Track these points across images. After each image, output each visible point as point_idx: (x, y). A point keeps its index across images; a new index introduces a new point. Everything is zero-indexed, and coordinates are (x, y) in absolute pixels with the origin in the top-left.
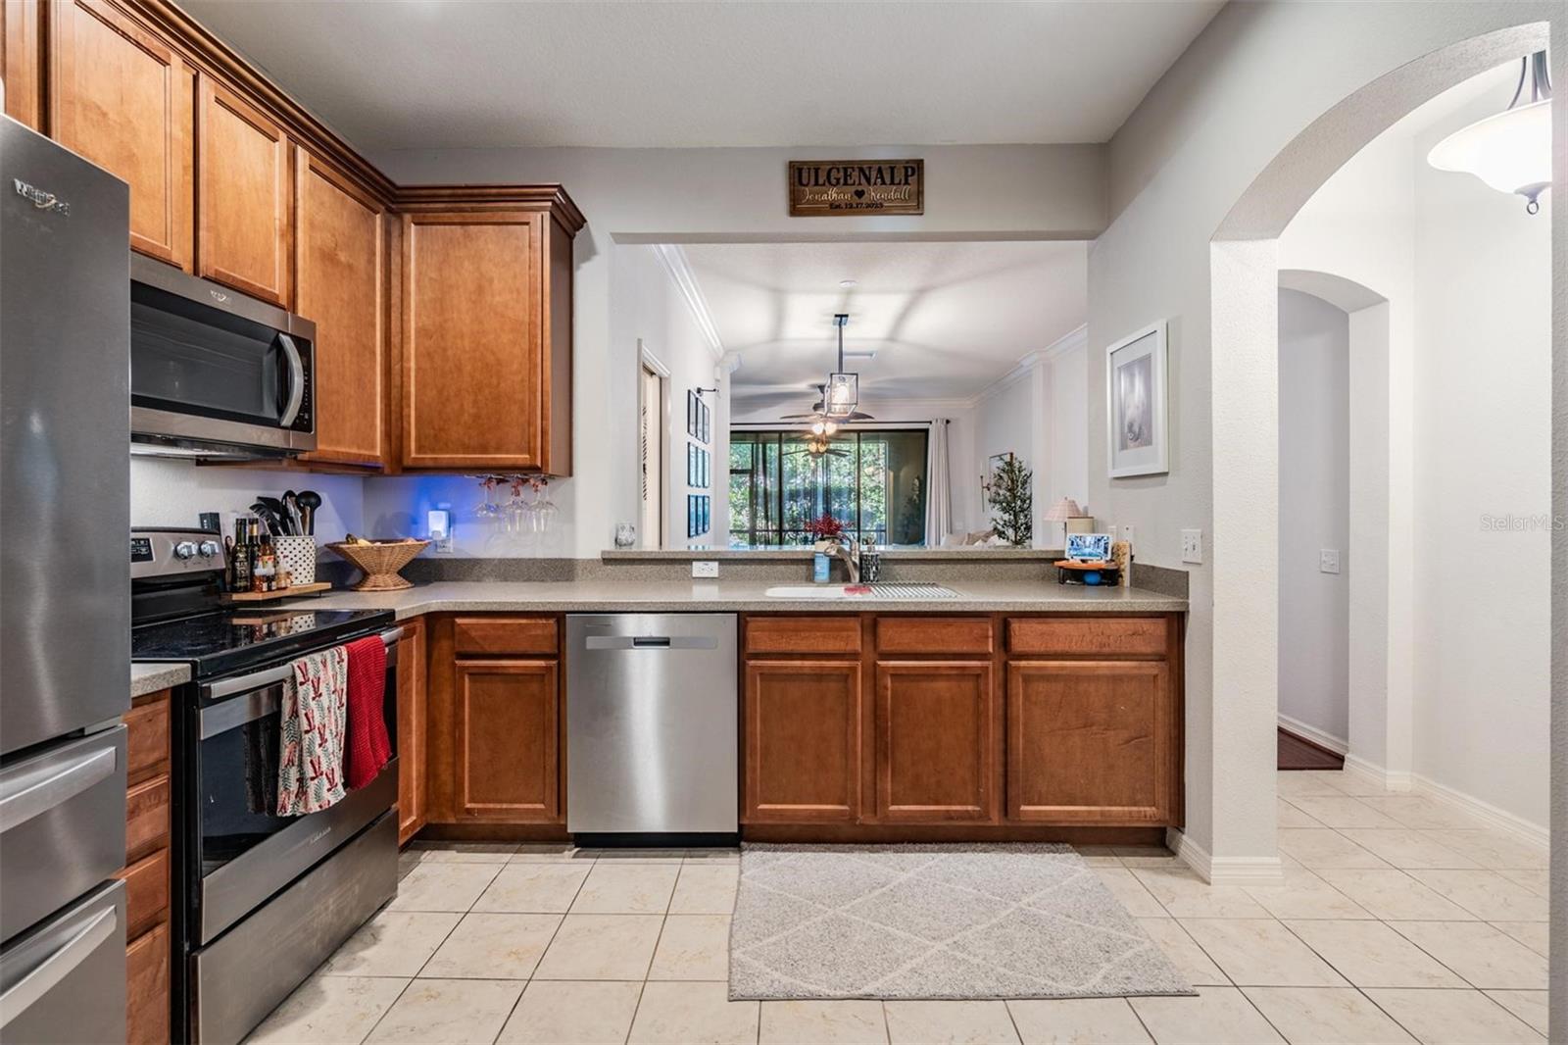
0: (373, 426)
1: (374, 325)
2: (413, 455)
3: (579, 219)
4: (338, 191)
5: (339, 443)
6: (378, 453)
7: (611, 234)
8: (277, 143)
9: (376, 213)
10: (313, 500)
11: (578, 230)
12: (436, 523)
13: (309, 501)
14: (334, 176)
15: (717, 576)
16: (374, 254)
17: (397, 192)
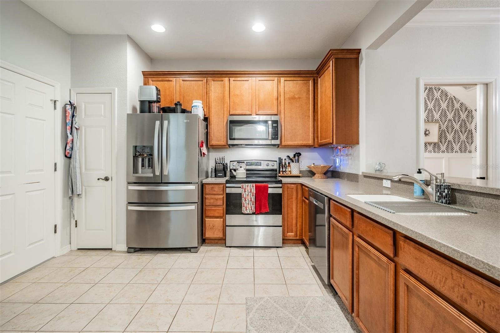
0: (309, 135)
1: (309, 110)
2: (320, 142)
3: (358, 51)
4: (294, 82)
5: (295, 141)
6: (311, 142)
7: (366, 49)
8: (275, 81)
9: (310, 80)
10: (299, 155)
11: (360, 54)
12: (338, 160)
13: (299, 154)
14: (292, 79)
15: (390, 187)
16: (309, 91)
17: (316, 72)
